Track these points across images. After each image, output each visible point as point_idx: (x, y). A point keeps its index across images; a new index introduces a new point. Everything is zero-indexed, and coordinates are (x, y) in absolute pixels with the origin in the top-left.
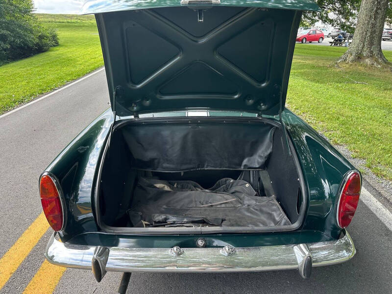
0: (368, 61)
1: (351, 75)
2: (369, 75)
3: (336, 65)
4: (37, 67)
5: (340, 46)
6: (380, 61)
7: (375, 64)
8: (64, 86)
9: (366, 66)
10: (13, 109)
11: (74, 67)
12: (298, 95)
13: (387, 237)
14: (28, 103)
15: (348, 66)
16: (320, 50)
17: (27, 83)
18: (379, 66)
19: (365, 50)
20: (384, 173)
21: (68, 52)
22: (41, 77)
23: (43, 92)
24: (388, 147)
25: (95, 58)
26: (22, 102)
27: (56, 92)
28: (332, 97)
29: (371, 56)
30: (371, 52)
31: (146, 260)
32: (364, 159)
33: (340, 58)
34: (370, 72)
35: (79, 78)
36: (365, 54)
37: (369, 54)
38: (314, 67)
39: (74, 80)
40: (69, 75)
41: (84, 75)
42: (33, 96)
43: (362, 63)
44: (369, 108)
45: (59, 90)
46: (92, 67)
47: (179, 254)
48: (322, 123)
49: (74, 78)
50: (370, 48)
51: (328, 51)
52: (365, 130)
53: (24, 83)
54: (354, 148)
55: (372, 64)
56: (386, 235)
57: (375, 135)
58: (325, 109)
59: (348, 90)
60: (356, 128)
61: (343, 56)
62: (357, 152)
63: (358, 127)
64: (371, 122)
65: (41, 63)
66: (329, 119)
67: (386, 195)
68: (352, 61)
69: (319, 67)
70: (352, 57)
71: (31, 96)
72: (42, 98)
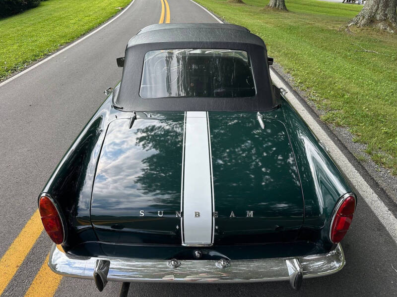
0: (381, 26)
1: (361, 41)
2: (380, 41)
3: (346, 29)
4: (28, 27)
5: (353, 3)
6: (394, 25)
7: (388, 29)
8: (58, 50)
9: (378, 31)
10: (7, 79)
11: (67, 27)
12: (304, 66)
13: (379, 232)
14: (21, 71)
15: (359, 31)
16: (331, 8)
17: (19, 46)
18: (392, 31)
19: (379, 12)
20: (384, 160)
21: (60, 7)
22: (33, 39)
23: (37, 58)
24: (391, 131)
25: (90, 16)
26: (14, 70)
27: (49, 58)
28: (338, 68)
29: (384, 20)
30: (386, 15)
31: (144, 270)
32: (366, 144)
33: (352, 21)
34: (381, 38)
35: (73, 42)
36: (378, 17)
37: (383, 17)
38: (323, 30)
39: (68, 44)
40: (63, 37)
41: (78, 38)
42: (26, 63)
43: (374, 27)
44: (377, 83)
45: (53, 56)
46: (86, 27)
47: (176, 267)
48: (326, 100)
49: (68, 41)
50: (385, 10)
51: (340, 8)
52: (370, 110)
53: (15, 47)
54: (356, 131)
55: (385, 29)
56: (379, 230)
57: (379, 115)
58: (330, 83)
59: (357, 59)
60: (361, 107)
61: (355, 19)
62: (359, 136)
63: (362, 106)
64: (376, 100)
65: (32, 22)
66: (333, 96)
67: (383, 185)
68: (364, 25)
69: (329, 31)
70: (365, 20)
71: (24, 63)
72: (36, 65)
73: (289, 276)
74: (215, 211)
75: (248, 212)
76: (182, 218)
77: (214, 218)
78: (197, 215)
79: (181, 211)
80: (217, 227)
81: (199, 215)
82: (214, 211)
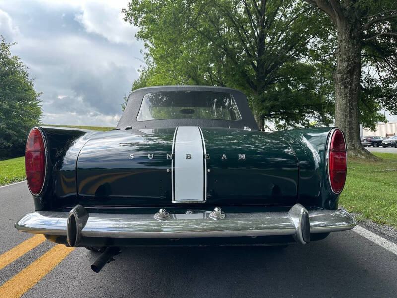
0: (352, 153)
6: (363, 153)
7: (359, 155)
18: (363, 157)
29: (354, 149)
55: (356, 156)
73: (295, 228)
74: (207, 153)
75: (240, 156)
76: (172, 161)
77: (206, 161)
78: (189, 157)
79: (173, 154)
80: (209, 171)
81: (190, 158)
82: (205, 154)
